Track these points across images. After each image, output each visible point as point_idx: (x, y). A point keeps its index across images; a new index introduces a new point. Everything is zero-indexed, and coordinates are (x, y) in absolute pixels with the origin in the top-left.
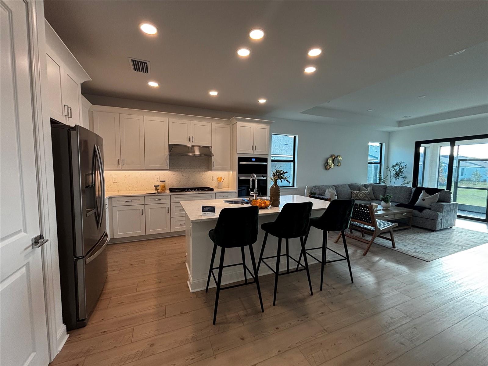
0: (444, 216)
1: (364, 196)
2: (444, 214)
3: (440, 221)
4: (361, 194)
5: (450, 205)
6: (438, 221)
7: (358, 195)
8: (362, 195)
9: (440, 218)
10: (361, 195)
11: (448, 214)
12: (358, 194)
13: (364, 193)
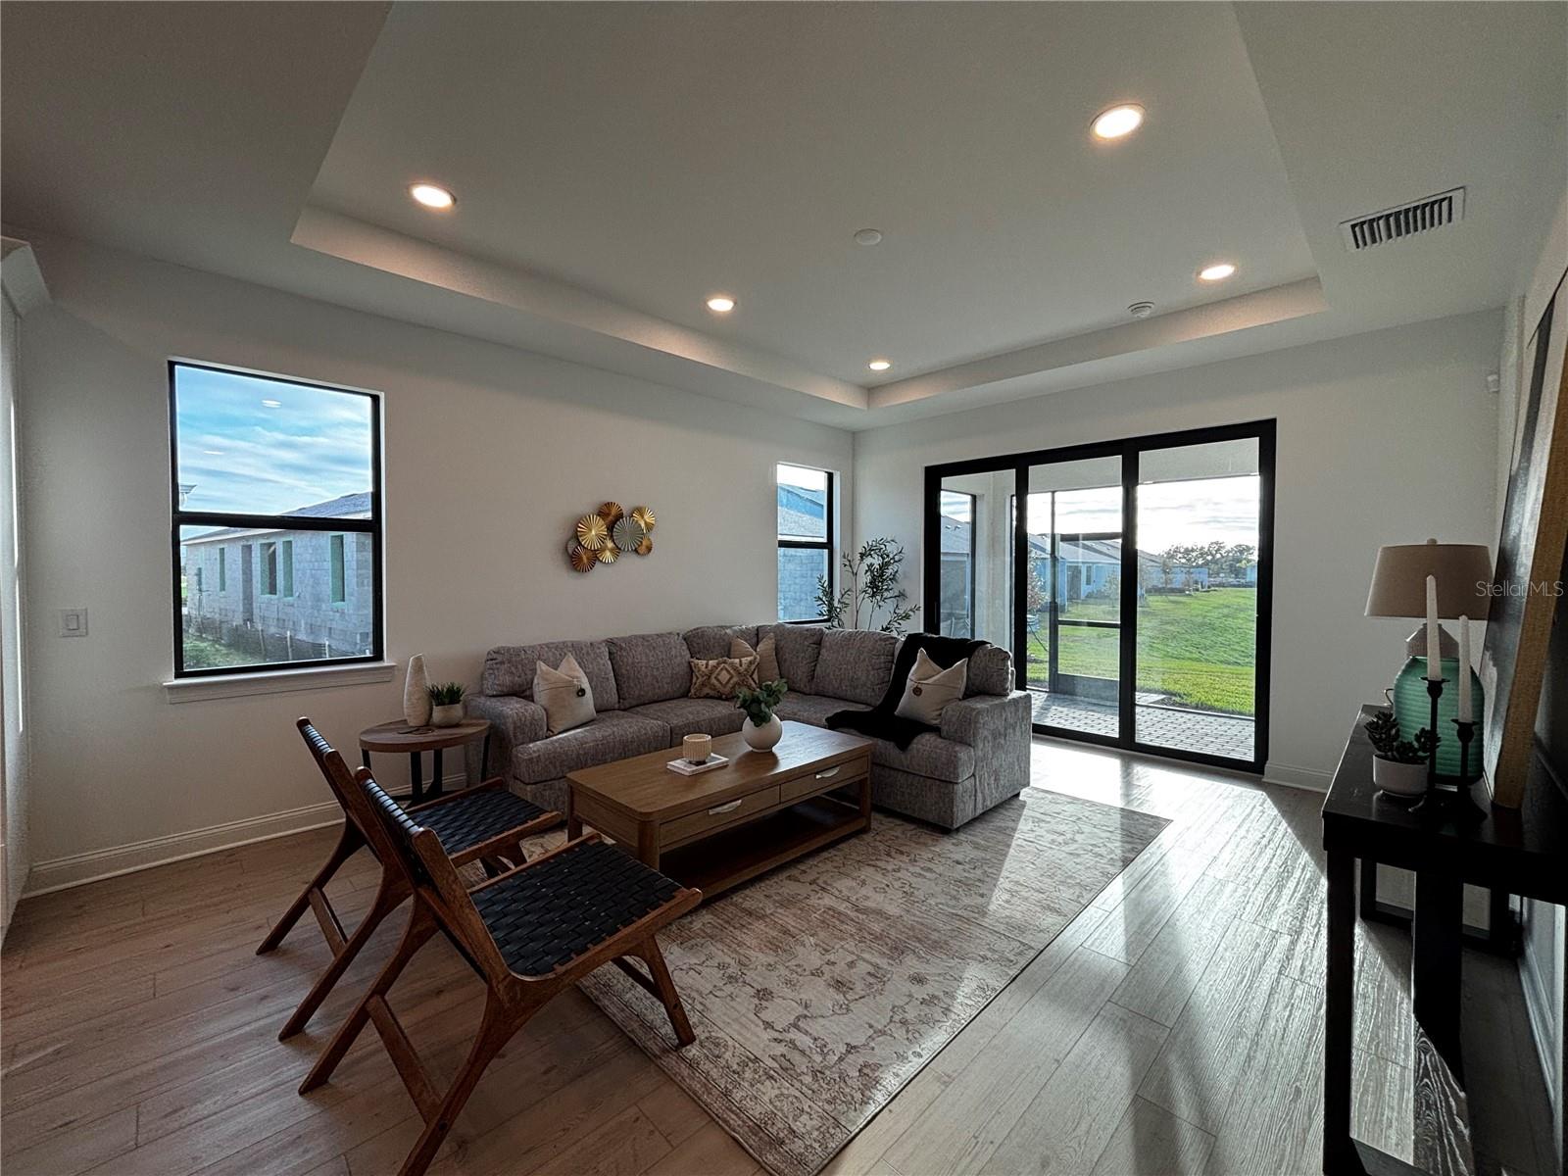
0: (984, 758)
1: (735, 679)
2: (983, 747)
3: (968, 784)
4: (724, 672)
5: (1003, 706)
6: (959, 788)
7: (713, 676)
8: (728, 677)
9: (964, 774)
10: (724, 676)
11: (997, 747)
12: (711, 673)
13: (735, 669)
